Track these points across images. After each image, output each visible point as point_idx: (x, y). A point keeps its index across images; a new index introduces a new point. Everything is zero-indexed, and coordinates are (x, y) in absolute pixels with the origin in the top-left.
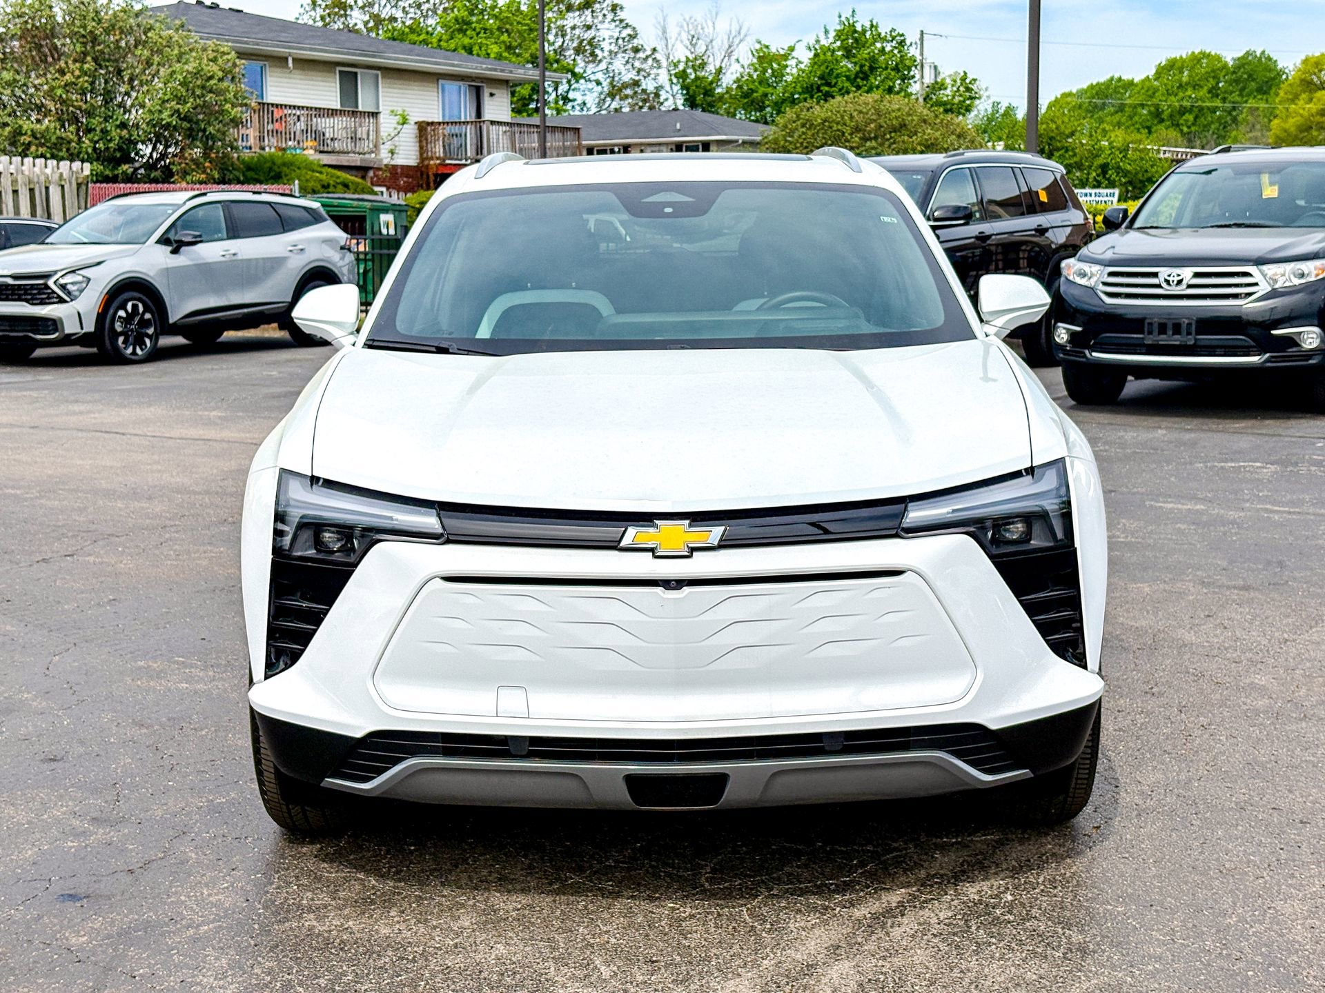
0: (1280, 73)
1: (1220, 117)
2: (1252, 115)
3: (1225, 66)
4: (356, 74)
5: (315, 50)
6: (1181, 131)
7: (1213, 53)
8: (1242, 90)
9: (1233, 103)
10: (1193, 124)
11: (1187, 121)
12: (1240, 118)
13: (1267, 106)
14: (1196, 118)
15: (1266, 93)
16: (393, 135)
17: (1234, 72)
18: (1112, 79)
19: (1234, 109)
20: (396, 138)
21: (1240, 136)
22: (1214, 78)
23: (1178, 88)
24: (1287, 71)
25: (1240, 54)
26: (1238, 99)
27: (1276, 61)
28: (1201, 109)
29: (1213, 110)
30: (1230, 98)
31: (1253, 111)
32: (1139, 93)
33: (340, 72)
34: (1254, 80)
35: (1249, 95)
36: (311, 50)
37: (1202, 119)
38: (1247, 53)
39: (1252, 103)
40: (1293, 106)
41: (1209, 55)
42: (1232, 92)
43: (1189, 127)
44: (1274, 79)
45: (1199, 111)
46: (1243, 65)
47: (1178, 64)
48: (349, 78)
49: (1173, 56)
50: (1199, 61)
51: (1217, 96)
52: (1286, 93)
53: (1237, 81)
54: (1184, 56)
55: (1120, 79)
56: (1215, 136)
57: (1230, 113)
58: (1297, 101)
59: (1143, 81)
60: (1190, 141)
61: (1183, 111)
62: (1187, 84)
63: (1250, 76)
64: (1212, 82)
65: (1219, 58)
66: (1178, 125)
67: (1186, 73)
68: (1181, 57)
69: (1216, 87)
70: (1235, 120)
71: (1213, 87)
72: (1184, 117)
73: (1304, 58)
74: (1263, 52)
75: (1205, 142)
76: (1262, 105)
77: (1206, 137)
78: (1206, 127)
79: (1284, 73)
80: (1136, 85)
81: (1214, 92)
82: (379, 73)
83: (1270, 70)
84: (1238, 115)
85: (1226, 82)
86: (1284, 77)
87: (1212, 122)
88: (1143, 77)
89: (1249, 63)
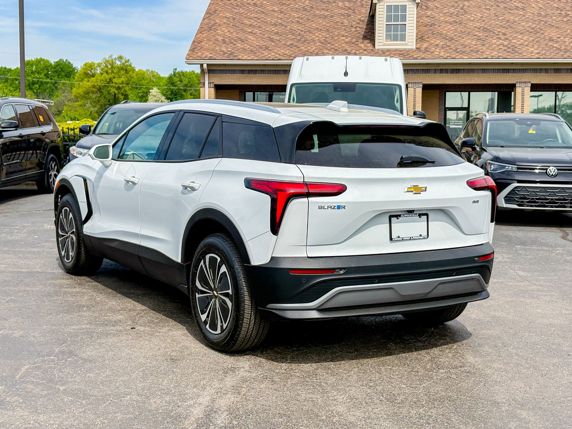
0: (74, 69)
1: (50, 87)
2: (64, 86)
3: (51, 65)
6: (34, 92)
7: (46, 59)
8: (58, 75)
9: (55, 80)
10: (39, 89)
11: (36, 87)
12: (59, 87)
13: (70, 82)
14: (40, 86)
15: (69, 77)
17: (55, 68)
18: (2, 67)
19: (56, 83)
21: (59, 95)
22: (47, 69)
23: (31, 73)
24: (77, 68)
25: (57, 60)
26: (57, 79)
27: (72, 64)
29: (47, 83)
30: (54, 78)
31: (64, 84)
32: (14, 74)
34: (63, 71)
35: (62, 78)
37: (43, 87)
38: (60, 60)
39: (63, 81)
40: (82, 83)
41: (44, 60)
42: (54, 76)
43: (37, 90)
44: (72, 71)
45: (41, 83)
46: (59, 65)
47: (31, 63)
49: (28, 59)
50: (40, 62)
51: (48, 77)
52: (78, 78)
53: (56, 72)
54: (33, 60)
55: (5, 68)
56: (48, 94)
57: (54, 85)
58: (83, 81)
59: (16, 69)
60: (37, 96)
61: (34, 83)
62: (35, 71)
63: (62, 69)
64: (46, 71)
65: (48, 62)
66: (32, 89)
67: (34, 67)
68: (32, 60)
69: (48, 74)
70: (56, 88)
71: (46, 74)
72: (35, 86)
73: (85, 63)
74: (66, 60)
75: (44, 96)
76: (67, 82)
77: (44, 94)
78: (45, 90)
79: (76, 69)
80: (13, 71)
81: (47, 76)
83: (70, 68)
84: (57, 86)
85: (52, 71)
86: (76, 71)
87: (47, 89)
88: (15, 68)
89: (61, 64)
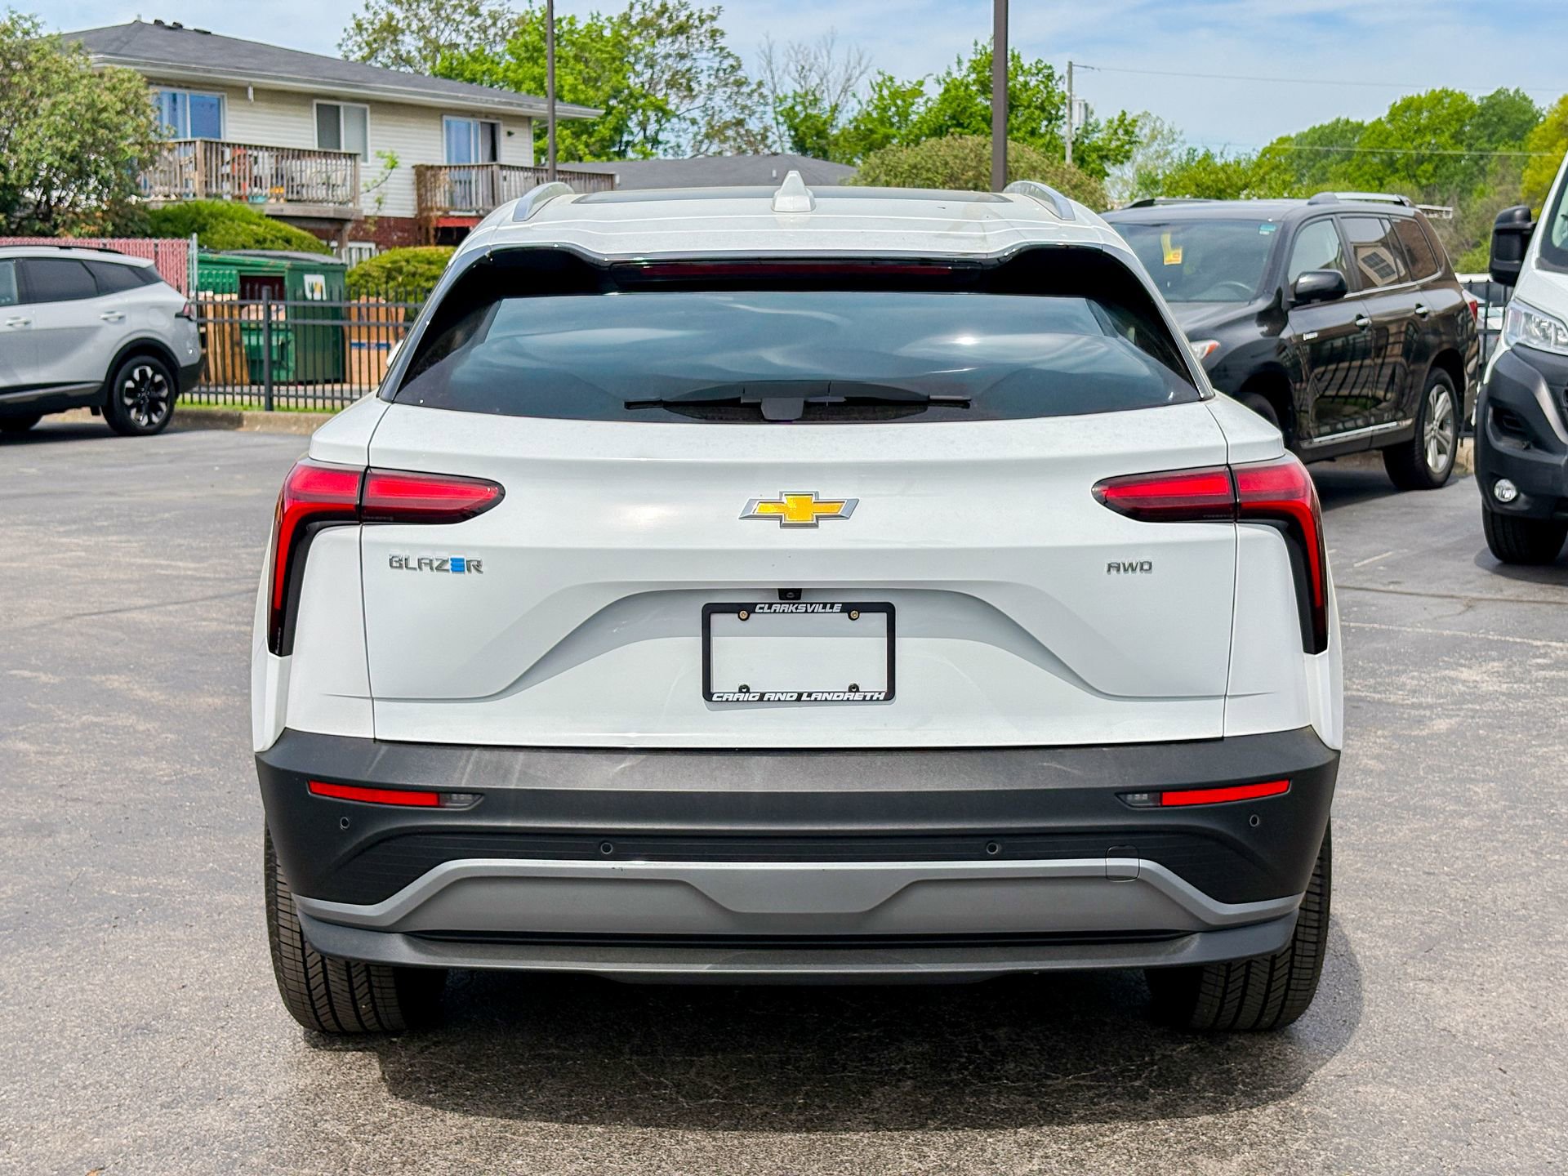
0: (1534, 118)
1: (1465, 168)
2: (1503, 166)
3: (1471, 106)
4: (338, 108)
5: (282, 78)
6: (1418, 183)
7: (1457, 91)
8: (1490, 136)
9: (1481, 150)
10: (1433, 175)
11: (1425, 172)
12: (1488, 168)
13: (1520, 154)
14: (1436, 168)
15: (1520, 138)
16: (379, 180)
17: (1482, 115)
18: (1338, 121)
19: (1482, 157)
20: (383, 185)
21: (1488, 191)
22: (1458, 120)
23: (1416, 132)
24: (1544, 113)
25: (1489, 94)
26: (1487, 146)
27: (1531, 102)
28: (1442, 158)
29: (1457, 159)
30: (1477, 145)
31: (1503, 160)
32: (1369, 137)
33: (318, 105)
34: (1505, 123)
35: (1498, 142)
36: (277, 78)
37: (1444, 170)
38: (1498, 92)
39: (1502, 150)
40: (1549, 155)
41: (1452, 93)
42: (1478, 139)
43: (1428, 179)
44: (1529, 122)
45: (1441, 160)
46: (1492, 106)
47: (1415, 105)
48: (329, 115)
49: (1410, 95)
50: (1440, 100)
51: (1461, 142)
52: (1540, 139)
53: (1485, 125)
54: (1423, 95)
55: (1347, 122)
56: (1459, 189)
57: (1476, 163)
58: (1554, 149)
59: (1374, 124)
60: (1428, 195)
61: (1421, 161)
62: (1426, 127)
63: (1500, 119)
64: (1455, 126)
65: (1464, 98)
66: (1415, 176)
67: (1425, 114)
68: (1419, 96)
69: (1460, 132)
70: (1482, 171)
71: (1456, 132)
72: (1422, 168)
73: (1561, 96)
74: (1517, 91)
75: (1446, 196)
76: (1515, 153)
77: (1448, 190)
78: (1449, 178)
79: (1541, 115)
80: (1366, 129)
81: (1457, 138)
82: (367, 107)
83: (1525, 112)
84: (1486, 164)
85: (1472, 125)
86: (1541, 120)
87: (1456, 174)
88: (1375, 119)
89: (1499, 103)
